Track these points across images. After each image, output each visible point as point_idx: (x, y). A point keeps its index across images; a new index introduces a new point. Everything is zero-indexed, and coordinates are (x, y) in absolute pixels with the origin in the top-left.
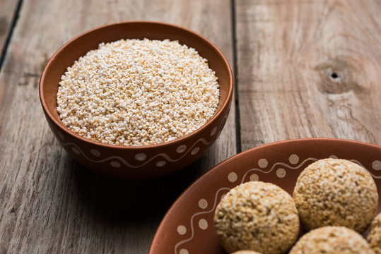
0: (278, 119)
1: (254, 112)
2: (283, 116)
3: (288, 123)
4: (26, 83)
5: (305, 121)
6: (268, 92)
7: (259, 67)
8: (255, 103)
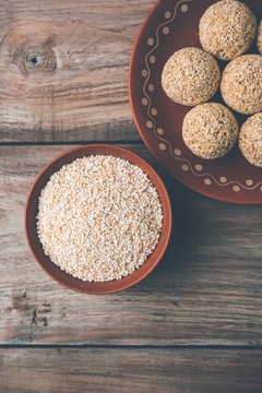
0: (83, 110)
1: (76, 129)
2: (81, 107)
3: (88, 103)
4: (45, 320)
5: (86, 90)
6: (54, 117)
7: (23, 123)
8: (66, 128)
